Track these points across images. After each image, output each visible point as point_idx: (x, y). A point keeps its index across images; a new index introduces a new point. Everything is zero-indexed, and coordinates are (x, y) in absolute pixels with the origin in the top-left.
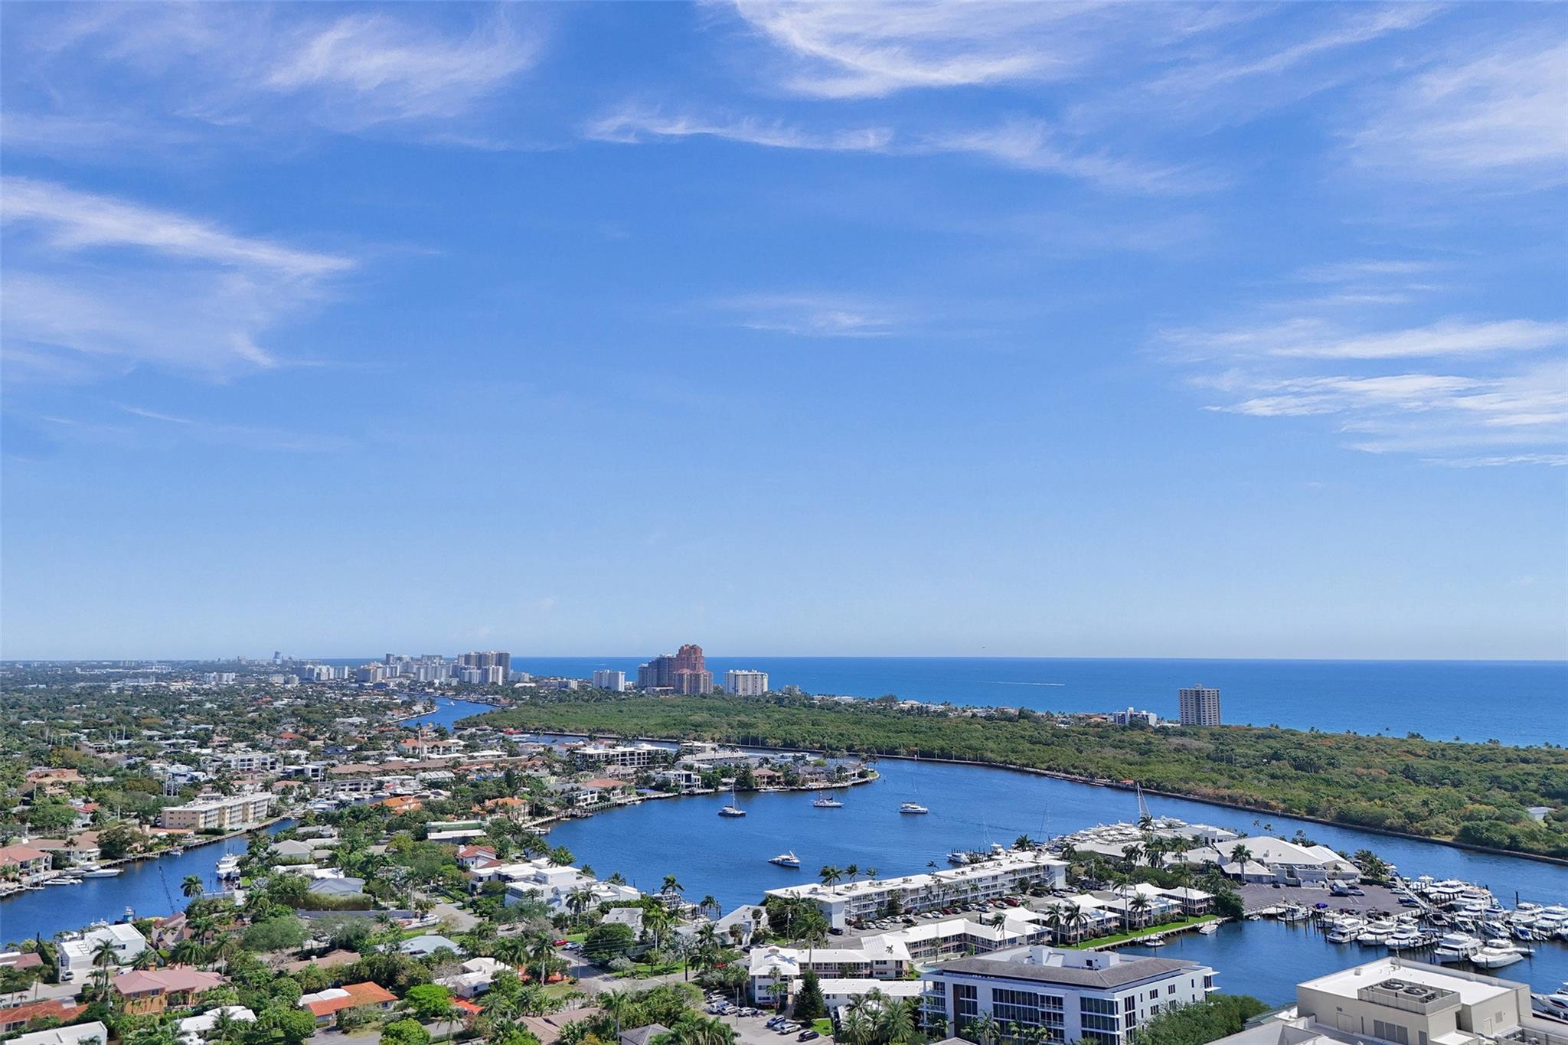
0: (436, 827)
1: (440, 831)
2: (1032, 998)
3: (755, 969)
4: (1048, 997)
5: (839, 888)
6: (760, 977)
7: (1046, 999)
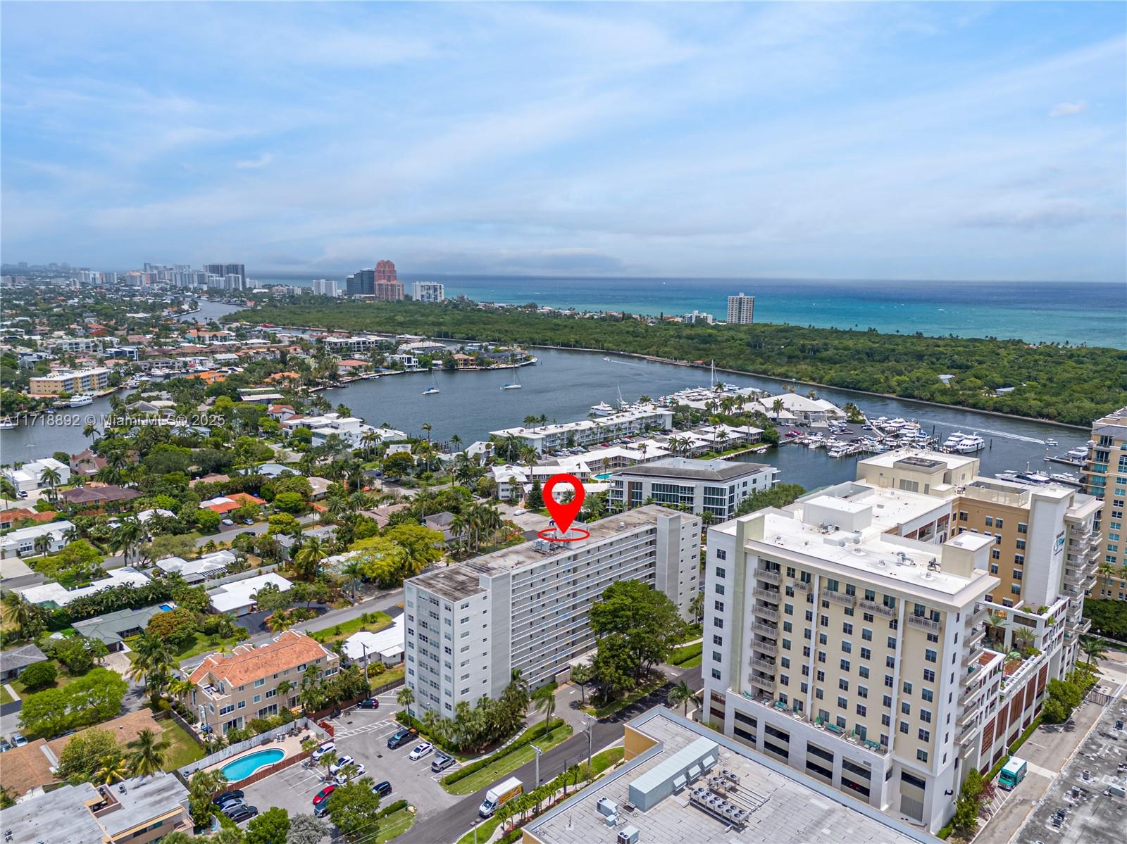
0: (246, 392)
1: (249, 395)
2: (675, 488)
3: (499, 478)
4: (685, 487)
5: (537, 430)
6: (503, 483)
7: (684, 488)
